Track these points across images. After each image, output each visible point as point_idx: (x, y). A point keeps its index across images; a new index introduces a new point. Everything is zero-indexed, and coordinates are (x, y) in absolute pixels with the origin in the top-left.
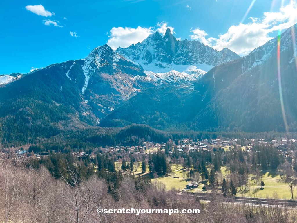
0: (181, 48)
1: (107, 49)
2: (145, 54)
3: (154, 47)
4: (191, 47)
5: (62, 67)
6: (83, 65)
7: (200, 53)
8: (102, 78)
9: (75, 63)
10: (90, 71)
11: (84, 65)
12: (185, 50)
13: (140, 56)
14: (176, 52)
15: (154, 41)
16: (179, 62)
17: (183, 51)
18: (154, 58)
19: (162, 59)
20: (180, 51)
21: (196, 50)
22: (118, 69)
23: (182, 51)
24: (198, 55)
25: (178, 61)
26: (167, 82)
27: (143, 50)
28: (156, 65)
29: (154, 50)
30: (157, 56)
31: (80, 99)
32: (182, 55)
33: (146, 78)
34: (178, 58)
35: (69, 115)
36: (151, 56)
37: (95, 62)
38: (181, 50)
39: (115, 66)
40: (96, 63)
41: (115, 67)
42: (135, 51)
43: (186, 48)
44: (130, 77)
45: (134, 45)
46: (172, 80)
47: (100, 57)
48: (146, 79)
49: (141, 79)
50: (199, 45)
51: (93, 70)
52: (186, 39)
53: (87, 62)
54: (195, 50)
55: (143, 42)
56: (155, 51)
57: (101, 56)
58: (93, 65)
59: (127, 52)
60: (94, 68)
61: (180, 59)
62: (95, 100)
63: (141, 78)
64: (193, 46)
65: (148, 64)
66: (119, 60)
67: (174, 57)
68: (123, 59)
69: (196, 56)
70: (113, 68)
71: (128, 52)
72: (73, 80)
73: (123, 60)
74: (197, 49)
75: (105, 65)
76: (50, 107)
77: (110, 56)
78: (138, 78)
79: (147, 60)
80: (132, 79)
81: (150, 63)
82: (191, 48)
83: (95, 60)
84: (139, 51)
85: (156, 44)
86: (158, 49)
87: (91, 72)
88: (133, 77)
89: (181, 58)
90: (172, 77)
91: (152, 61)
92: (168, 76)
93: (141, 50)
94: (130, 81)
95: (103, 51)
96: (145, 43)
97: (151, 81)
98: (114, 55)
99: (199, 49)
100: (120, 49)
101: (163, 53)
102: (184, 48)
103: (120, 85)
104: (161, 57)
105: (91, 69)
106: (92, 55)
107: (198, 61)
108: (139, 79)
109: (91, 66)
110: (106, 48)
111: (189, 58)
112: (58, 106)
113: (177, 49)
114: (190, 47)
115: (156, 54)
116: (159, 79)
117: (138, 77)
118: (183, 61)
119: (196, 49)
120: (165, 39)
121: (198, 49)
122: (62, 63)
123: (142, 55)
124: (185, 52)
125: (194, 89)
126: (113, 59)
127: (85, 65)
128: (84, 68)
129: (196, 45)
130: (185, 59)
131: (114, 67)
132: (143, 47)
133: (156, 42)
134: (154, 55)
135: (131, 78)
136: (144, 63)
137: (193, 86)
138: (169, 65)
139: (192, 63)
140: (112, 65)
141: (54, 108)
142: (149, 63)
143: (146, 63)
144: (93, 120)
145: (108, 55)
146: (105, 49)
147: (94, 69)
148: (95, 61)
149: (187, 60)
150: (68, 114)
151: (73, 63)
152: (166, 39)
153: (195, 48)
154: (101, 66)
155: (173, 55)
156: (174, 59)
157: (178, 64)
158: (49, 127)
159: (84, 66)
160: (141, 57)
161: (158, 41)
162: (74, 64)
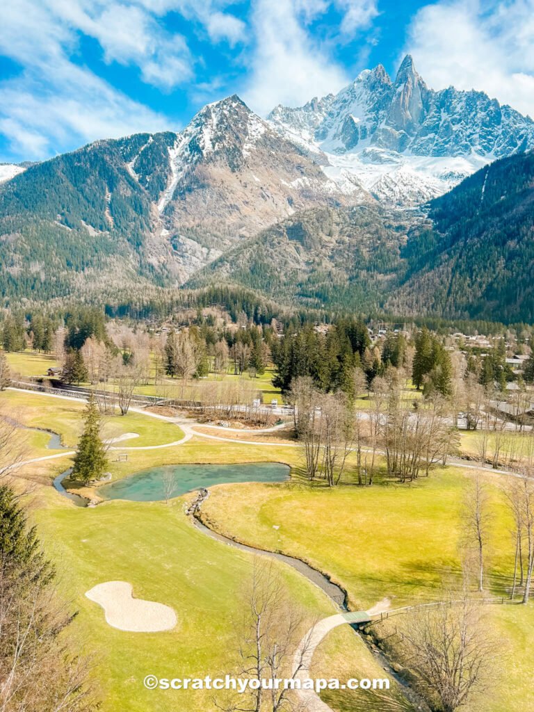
0: (436, 112)
1: (236, 107)
2: (342, 124)
3: (367, 108)
4: (461, 109)
5: (122, 148)
6: (173, 145)
7: (484, 124)
8: (208, 179)
9: (152, 140)
10: (186, 160)
11: (175, 147)
12: (444, 116)
13: (329, 129)
14: (421, 122)
15: (369, 92)
16: (425, 149)
17: (440, 119)
18: (364, 137)
19: (381, 138)
20: (430, 118)
21: (474, 116)
22: (254, 157)
23: (435, 119)
24: (478, 130)
25: (421, 145)
26: (376, 197)
27: (338, 114)
28: (365, 155)
29: (366, 115)
30: (374, 129)
31: (148, 225)
32: (435, 129)
33: (324, 184)
34: (423, 138)
35: (111, 259)
36: (356, 131)
37: (199, 139)
38: (435, 117)
39: (249, 150)
40: (201, 142)
41: (249, 154)
42: (319, 117)
43: (448, 111)
44: (282, 180)
45: (319, 100)
46: (389, 194)
47: (215, 127)
48: (322, 186)
49: (311, 185)
50: (483, 104)
51: (192, 159)
52: (453, 87)
53: (183, 138)
54: (472, 118)
55: (341, 93)
56: (366, 117)
57: (217, 125)
58: (194, 147)
59: (298, 120)
60: (196, 153)
61: (427, 142)
62: (183, 229)
63: (309, 185)
64: (467, 105)
65: (345, 151)
66: (261, 135)
67: (412, 135)
68: (272, 134)
69: (472, 134)
70: (241, 155)
71: (301, 120)
72: (142, 181)
73: (272, 136)
74: (477, 113)
75: (224, 147)
76: (72, 237)
77: (240, 125)
78: (303, 184)
79: (343, 140)
80: (287, 185)
81: (352, 148)
82: (461, 111)
83: (200, 133)
84: (330, 118)
85: (372, 100)
86: (378, 112)
87: (188, 163)
88: (289, 181)
89: (430, 139)
90: (392, 186)
91: (356, 144)
92: (383, 181)
93: (333, 114)
94: (282, 188)
95: (226, 112)
96: (345, 95)
97: (335, 193)
98: (251, 124)
99: (483, 113)
100: (280, 109)
101: (387, 124)
102: (442, 110)
103: (252, 199)
104: (381, 133)
105: (189, 155)
106: (198, 122)
107: (473, 149)
108: (306, 185)
109: (189, 149)
110: (234, 105)
111: (452, 137)
112: (92, 237)
113: (425, 112)
114: (458, 109)
115: (369, 125)
116: (356, 188)
117: (304, 181)
118: (436, 145)
119: (474, 113)
120: (397, 85)
121: (479, 115)
122: (122, 139)
123: (334, 127)
124: (444, 122)
125: (426, 216)
126: (246, 134)
127: (177, 147)
128: (173, 153)
129: (475, 104)
130: (440, 140)
131: (245, 153)
132: (341, 107)
133: (374, 95)
134: (364, 130)
135: (284, 182)
136: (335, 148)
137: (427, 207)
138: (397, 155)
139: (456, 153)
140: (242, 149)
141: (81, 241)
142: (349, 150)
143: (341, 149)
144: (170, 276)
145: (236, 121)
146: (231, 106)
147: (194, 156)
148: (201, 136)
149: (446, 143)
150: (110, 255)
151: (148, 139)
152: (399, 86)
153: (471, 111)
154: (214, 147)
155: (412, 130)
156: (412, 139)
157: (423, 154)
158: (55, 279)
159: (173, 148)
160: (332, 132)
161: (380, 90)
162: (149, 141)
